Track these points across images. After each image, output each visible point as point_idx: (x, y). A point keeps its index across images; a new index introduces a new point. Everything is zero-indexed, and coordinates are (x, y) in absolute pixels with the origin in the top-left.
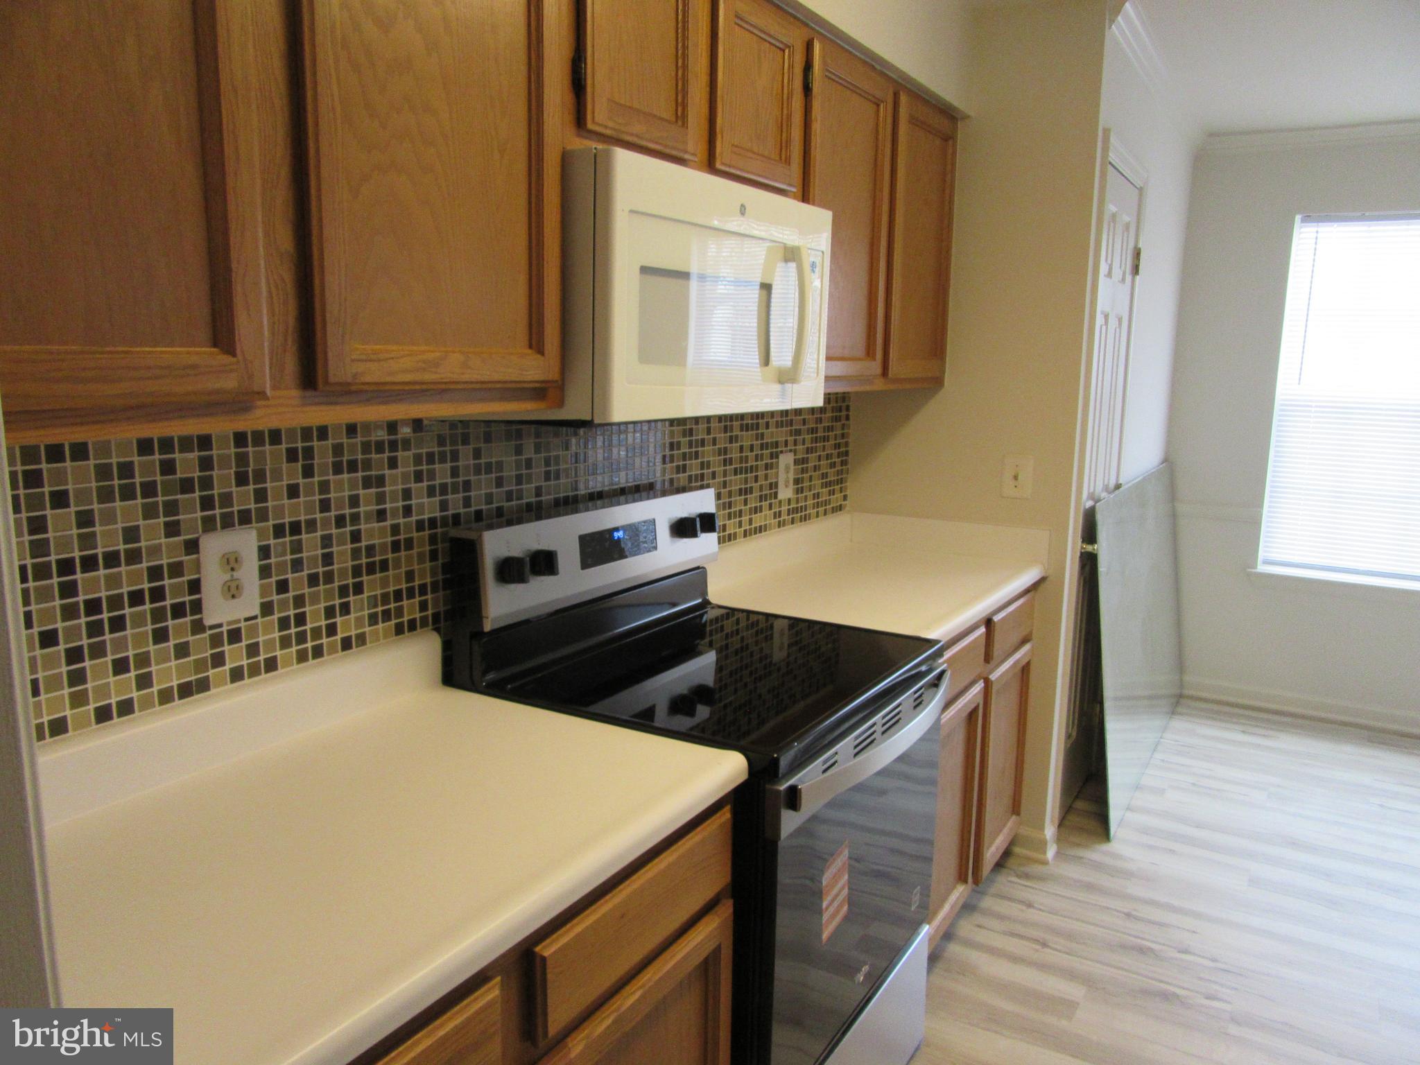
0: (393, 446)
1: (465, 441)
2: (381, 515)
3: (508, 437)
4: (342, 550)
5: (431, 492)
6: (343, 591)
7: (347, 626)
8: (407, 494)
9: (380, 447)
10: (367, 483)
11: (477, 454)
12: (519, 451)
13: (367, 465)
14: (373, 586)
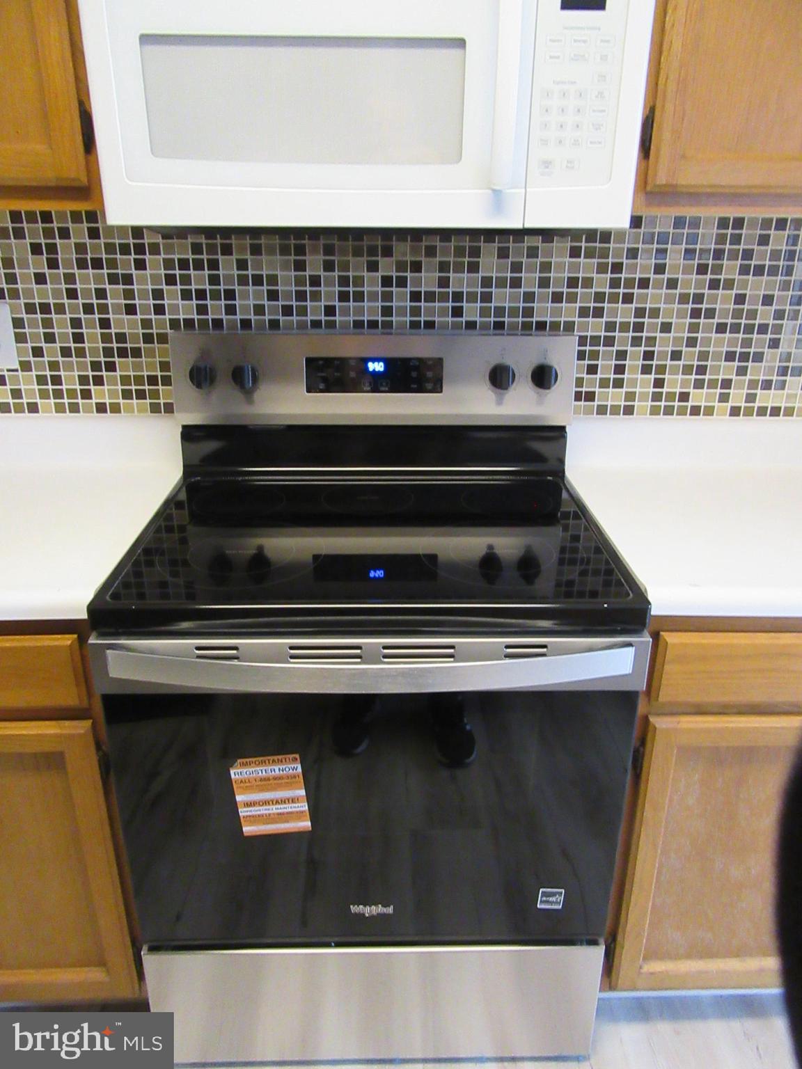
0: (140, 249)
1: (227, 250)
2: (131, 310)
3: (285, 251)
4: (92, 332)
5: (186, 295)
6: (96, 366)
7: (102, 394)
8: (158, 294)
9: (125, 249)
10: (113, 279)
11: (242, 265)
12: (300, 266)
13: (112, 264)
14: (125, 367)
